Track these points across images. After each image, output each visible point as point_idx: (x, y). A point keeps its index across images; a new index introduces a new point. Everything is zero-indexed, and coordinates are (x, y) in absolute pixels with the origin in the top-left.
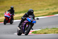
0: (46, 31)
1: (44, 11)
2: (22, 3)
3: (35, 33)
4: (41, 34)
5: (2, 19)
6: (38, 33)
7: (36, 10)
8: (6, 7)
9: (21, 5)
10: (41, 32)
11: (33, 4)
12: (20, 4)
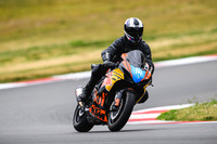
0: (213, 110)
1: (205, 37)
5: (45, 68)
6: (184, 120)
7: (174, 31)
9: (118, 14)
12: (113, 10)
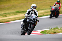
0: (56, 30)
2: (30, 2)
3: (44, 33)
4: (50, 33)
8: (13, 6)
10: (50, 32)
11: (42, 2)
